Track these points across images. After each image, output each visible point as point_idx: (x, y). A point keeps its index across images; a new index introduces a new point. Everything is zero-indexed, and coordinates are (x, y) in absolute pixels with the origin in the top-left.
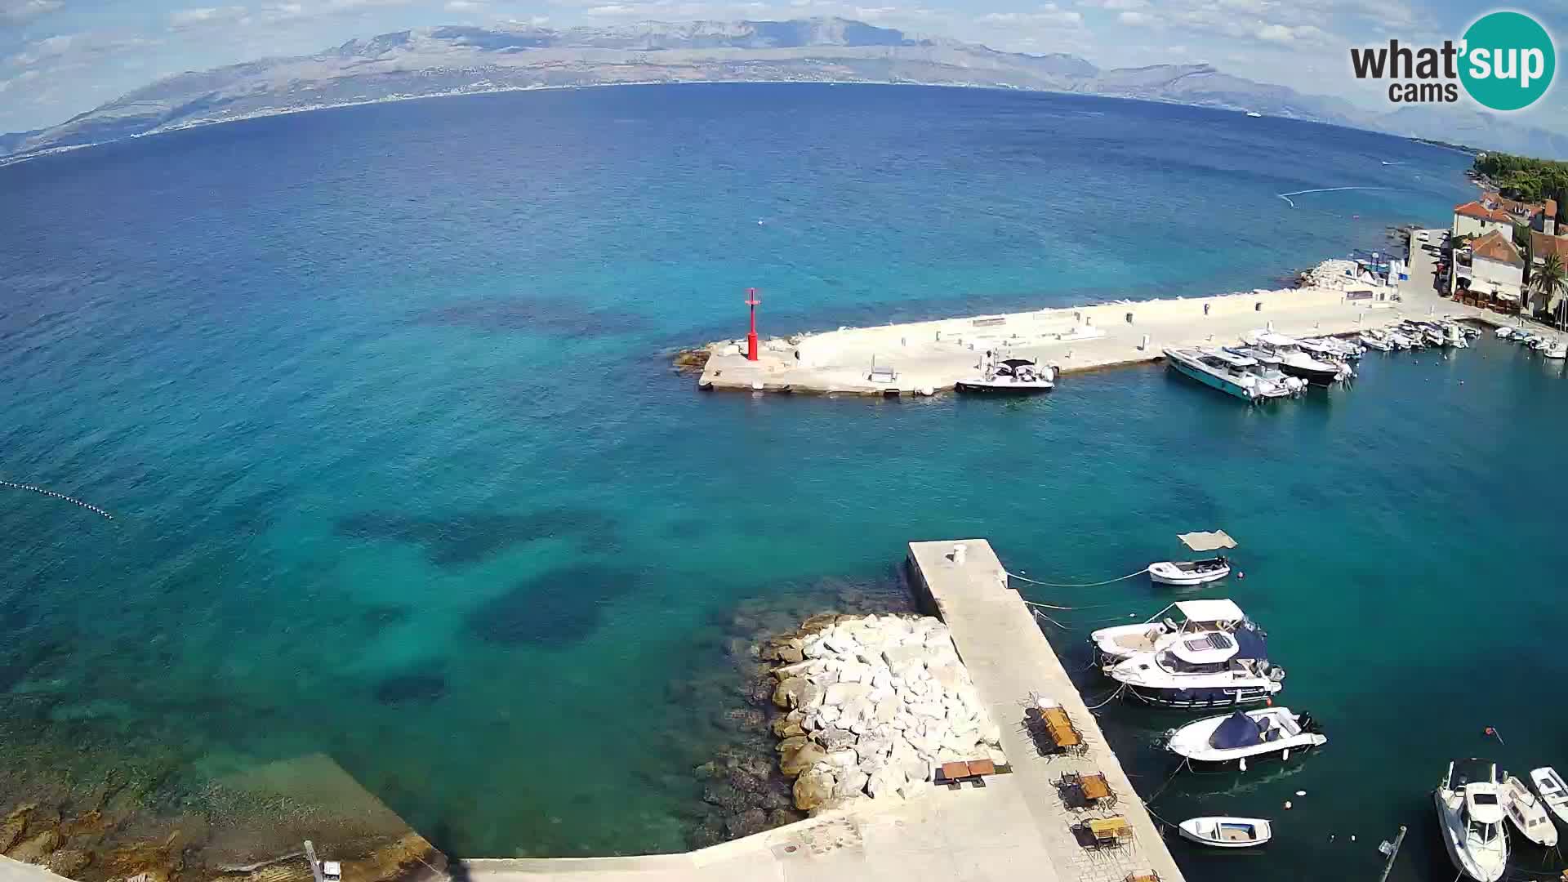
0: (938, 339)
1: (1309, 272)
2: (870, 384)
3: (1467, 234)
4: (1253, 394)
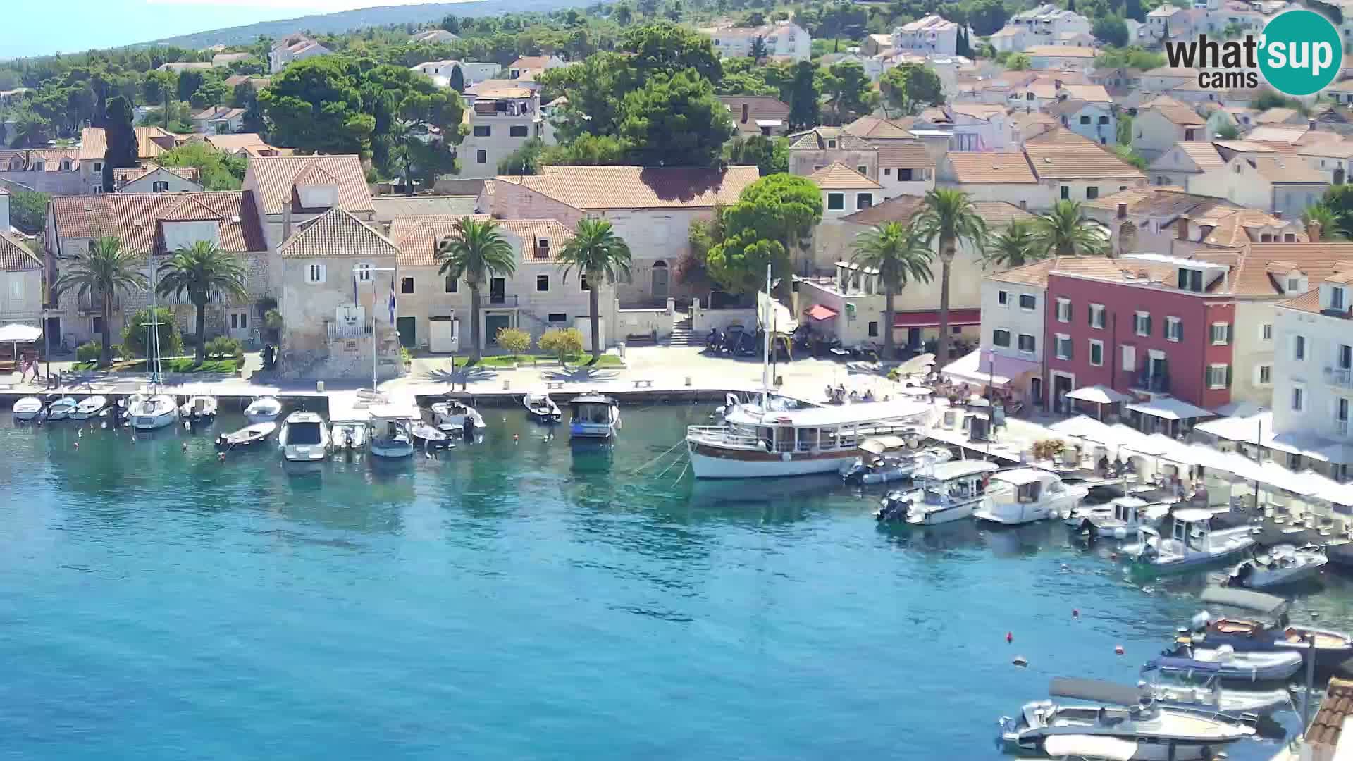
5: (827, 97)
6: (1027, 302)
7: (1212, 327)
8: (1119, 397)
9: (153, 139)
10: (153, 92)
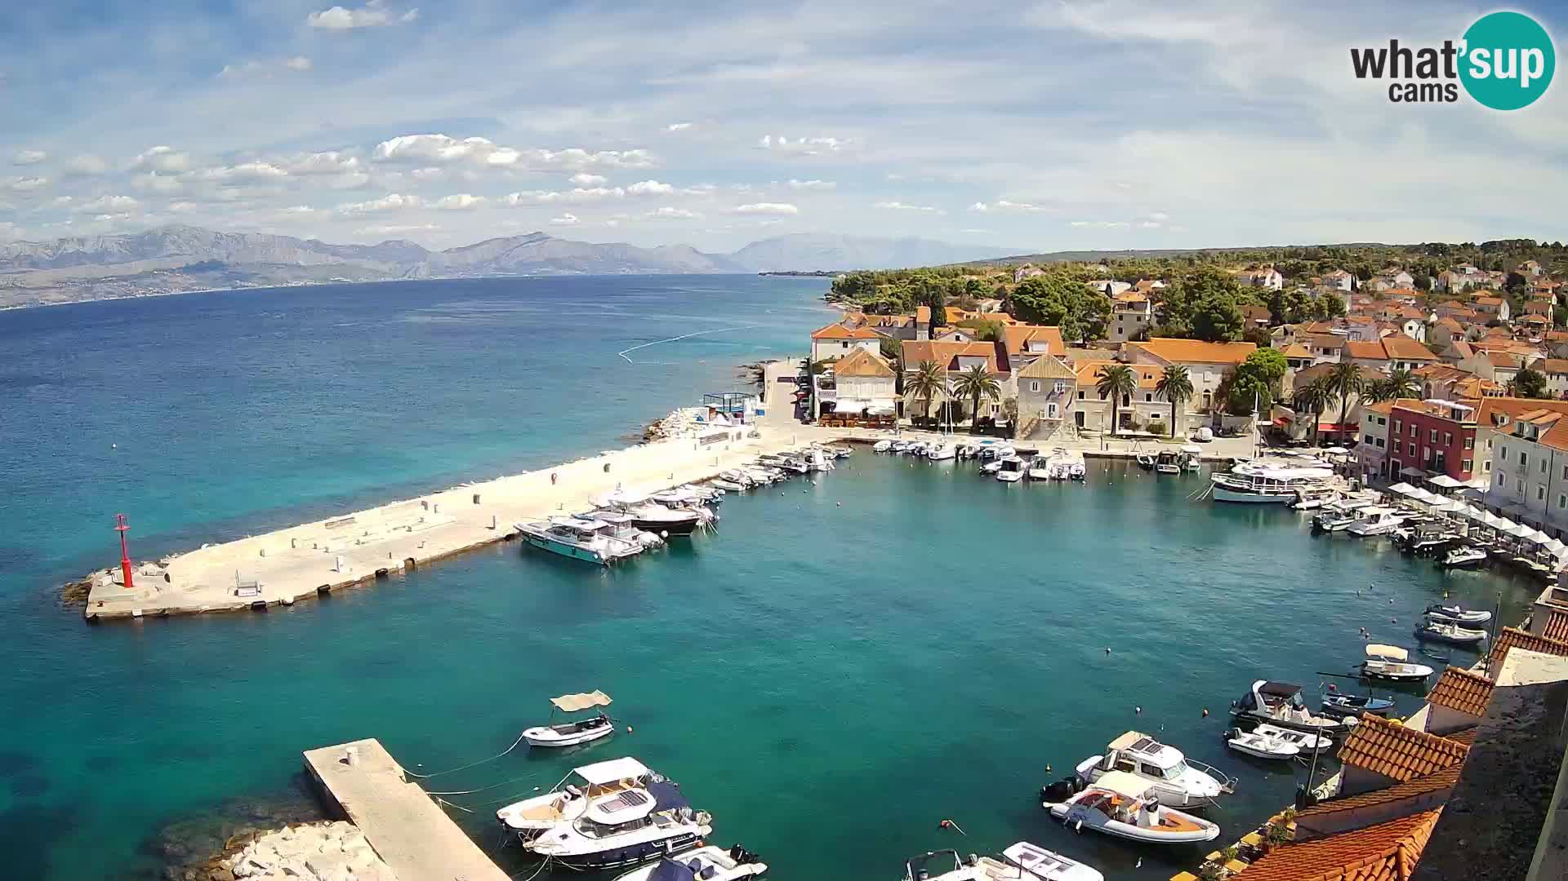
0: (294, 547)
1: (657, 425)
2: (236, 599)
3: (828, 357)
4: (604, 557)
5: (1289, 309)
6: (1382, 421)
7: (1465, 440)
8: (1420, 474)
9: (955, 313)
10: (954, 291)
